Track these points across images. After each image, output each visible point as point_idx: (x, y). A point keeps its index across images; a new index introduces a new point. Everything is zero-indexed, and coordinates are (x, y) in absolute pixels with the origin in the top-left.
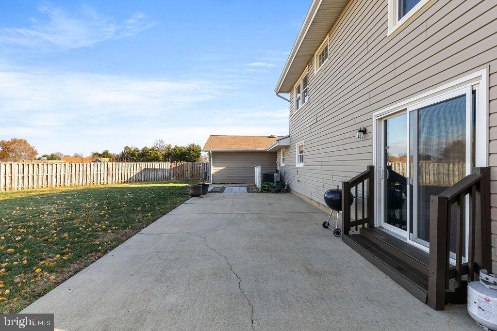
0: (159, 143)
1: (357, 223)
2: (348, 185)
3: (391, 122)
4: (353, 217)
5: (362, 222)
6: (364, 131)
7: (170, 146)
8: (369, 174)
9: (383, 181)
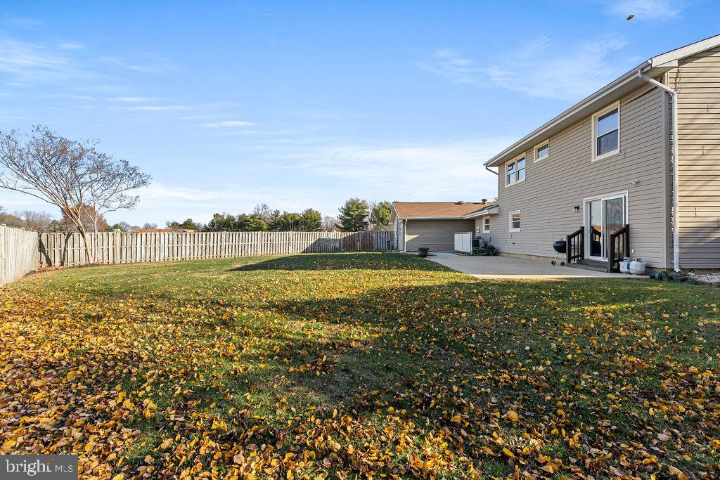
0: (261, 208)
1: (575, 257)
2: (569, 237)
3: (593, 203)
4: (572, 255)
5: (578, 256)
6: (578, 208)
7: (277, 212)
8: (582, 231)
9: (589, 235)
